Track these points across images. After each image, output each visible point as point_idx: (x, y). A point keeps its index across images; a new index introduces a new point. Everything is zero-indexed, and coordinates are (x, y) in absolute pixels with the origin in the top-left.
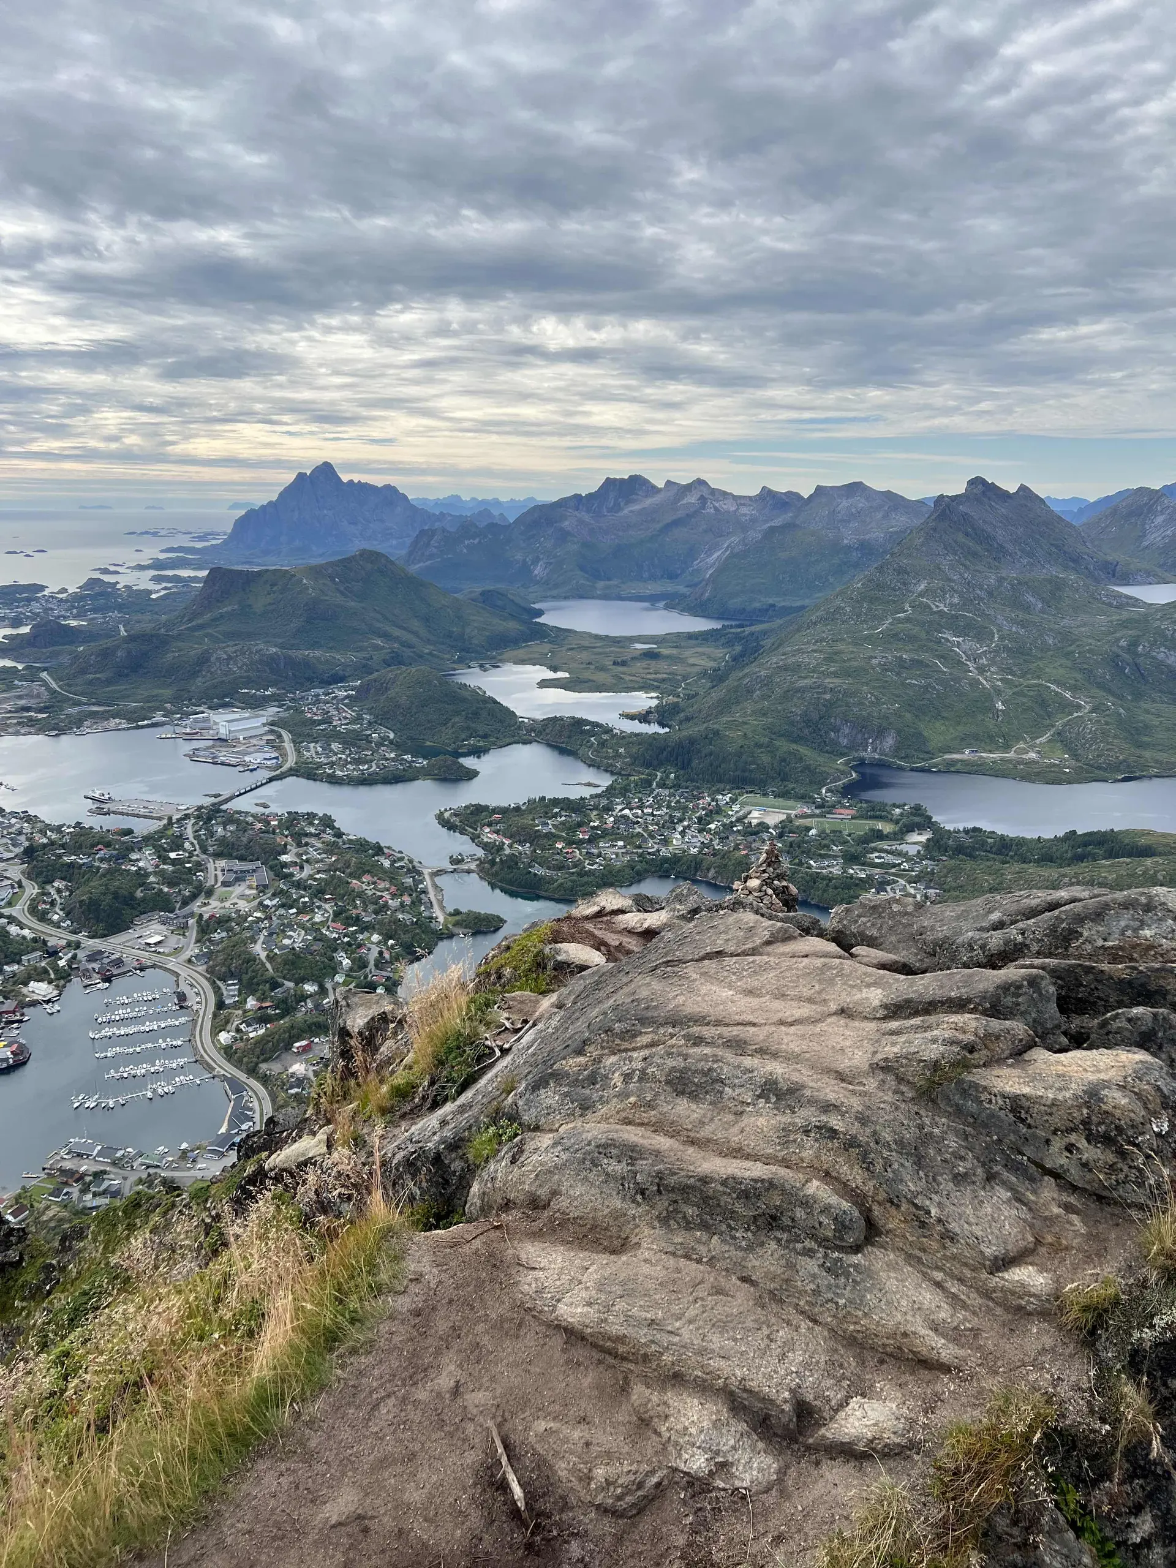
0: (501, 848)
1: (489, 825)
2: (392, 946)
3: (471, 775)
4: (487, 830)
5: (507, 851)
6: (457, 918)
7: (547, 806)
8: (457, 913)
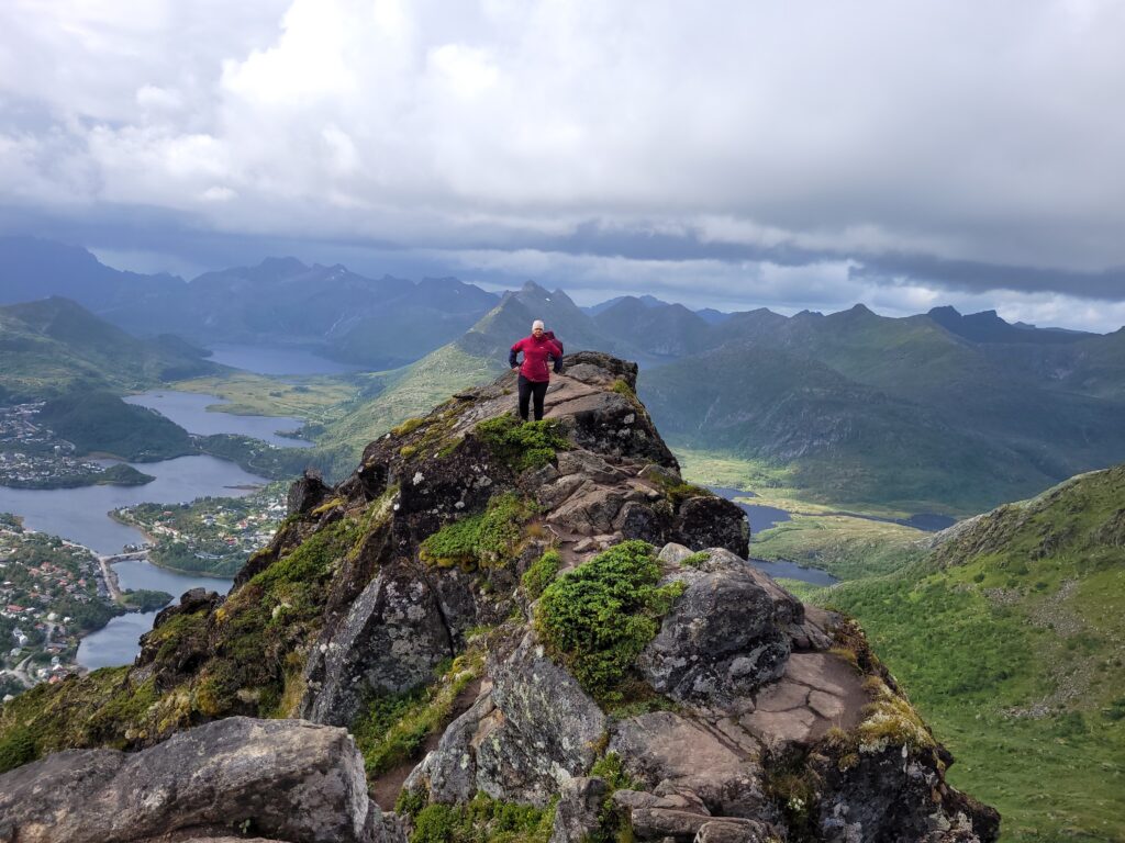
0: (171, 537)
1: (160, 520)
2: (68, 623)
3: (146, 480)
4: (157, 523)
5: (176, 541)
6: (131, 596)
7: (212, 504)
8: (129, 592)
